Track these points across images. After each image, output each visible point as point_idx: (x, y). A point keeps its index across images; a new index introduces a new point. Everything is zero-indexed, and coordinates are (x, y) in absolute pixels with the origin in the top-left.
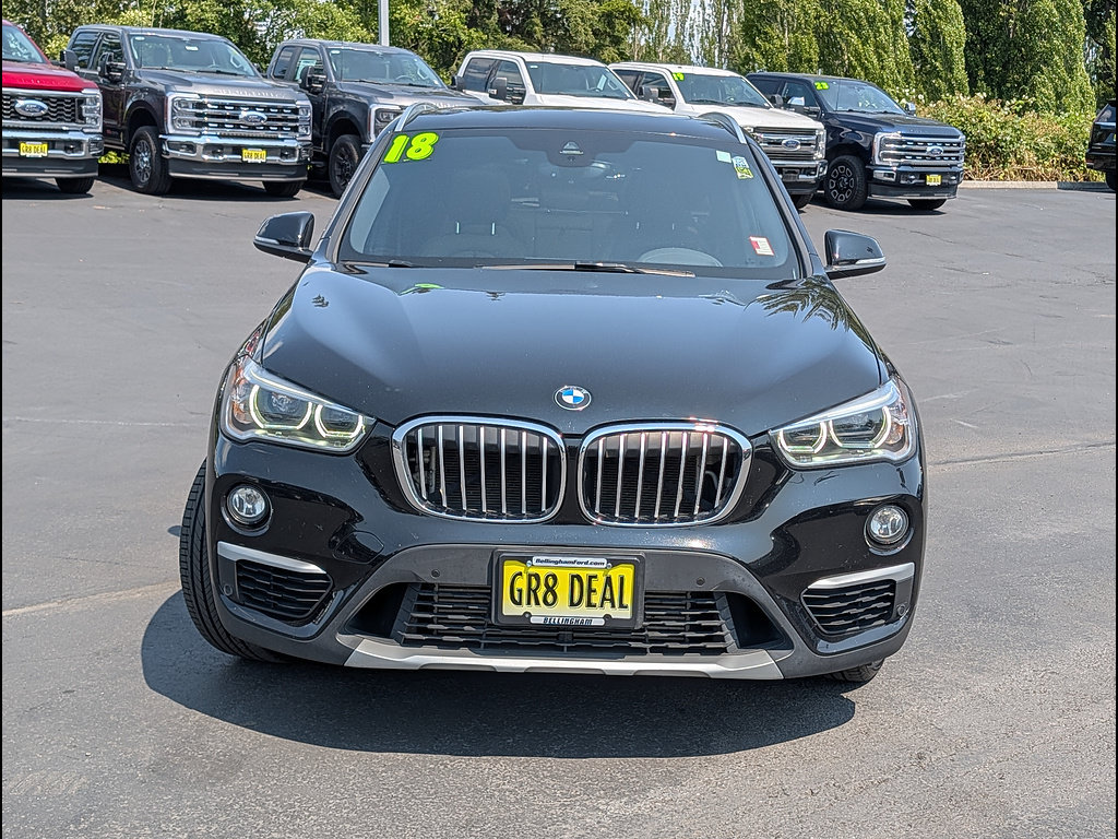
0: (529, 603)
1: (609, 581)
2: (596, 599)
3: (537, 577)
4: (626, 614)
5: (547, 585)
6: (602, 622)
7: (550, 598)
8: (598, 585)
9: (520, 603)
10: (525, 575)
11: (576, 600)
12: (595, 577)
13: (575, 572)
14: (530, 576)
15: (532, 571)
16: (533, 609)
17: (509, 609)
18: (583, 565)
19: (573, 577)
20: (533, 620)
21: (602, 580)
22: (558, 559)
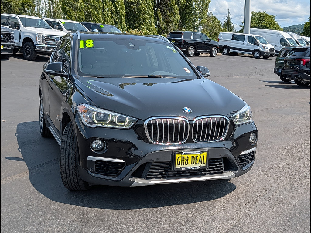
0: (182, 164)
1: (201, 157)
2: (197, 162)
3: (184, 157)
4: (204, 165)
5: (186, 159)
6: (199, 168)
7: (187, 163)
8: (198, 158)
9: (179, 165)
10: (181, 157)
11: (193, 163)
12: (198, 156)
13: (193, 155)
14: (182, 157)
15: (183, 156)
16: (183, 166)
17: (177, 167)
18: (195, 153)
19: (192, 157)
20: (183, 169)
21: (199, 157)
22: (189, 152)
